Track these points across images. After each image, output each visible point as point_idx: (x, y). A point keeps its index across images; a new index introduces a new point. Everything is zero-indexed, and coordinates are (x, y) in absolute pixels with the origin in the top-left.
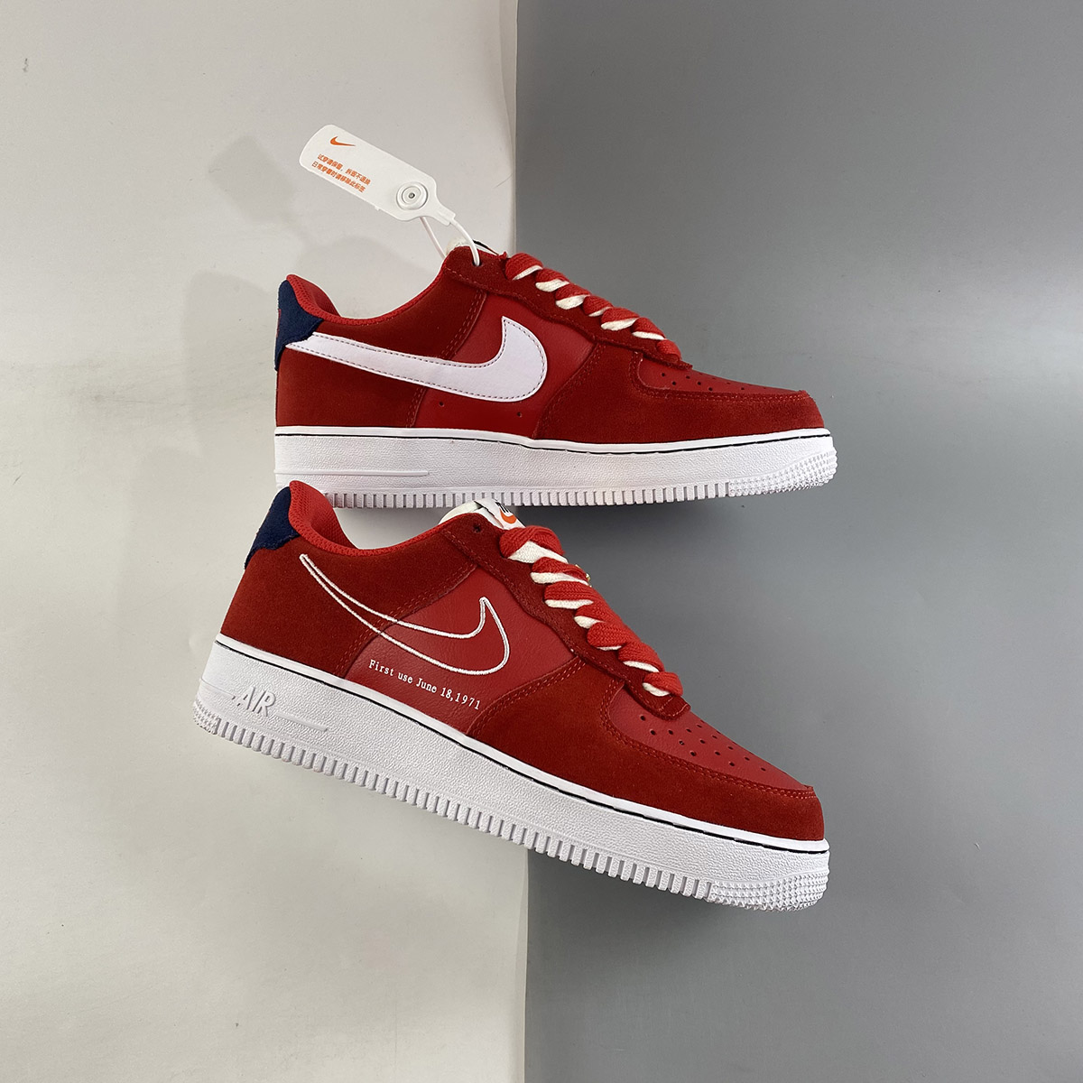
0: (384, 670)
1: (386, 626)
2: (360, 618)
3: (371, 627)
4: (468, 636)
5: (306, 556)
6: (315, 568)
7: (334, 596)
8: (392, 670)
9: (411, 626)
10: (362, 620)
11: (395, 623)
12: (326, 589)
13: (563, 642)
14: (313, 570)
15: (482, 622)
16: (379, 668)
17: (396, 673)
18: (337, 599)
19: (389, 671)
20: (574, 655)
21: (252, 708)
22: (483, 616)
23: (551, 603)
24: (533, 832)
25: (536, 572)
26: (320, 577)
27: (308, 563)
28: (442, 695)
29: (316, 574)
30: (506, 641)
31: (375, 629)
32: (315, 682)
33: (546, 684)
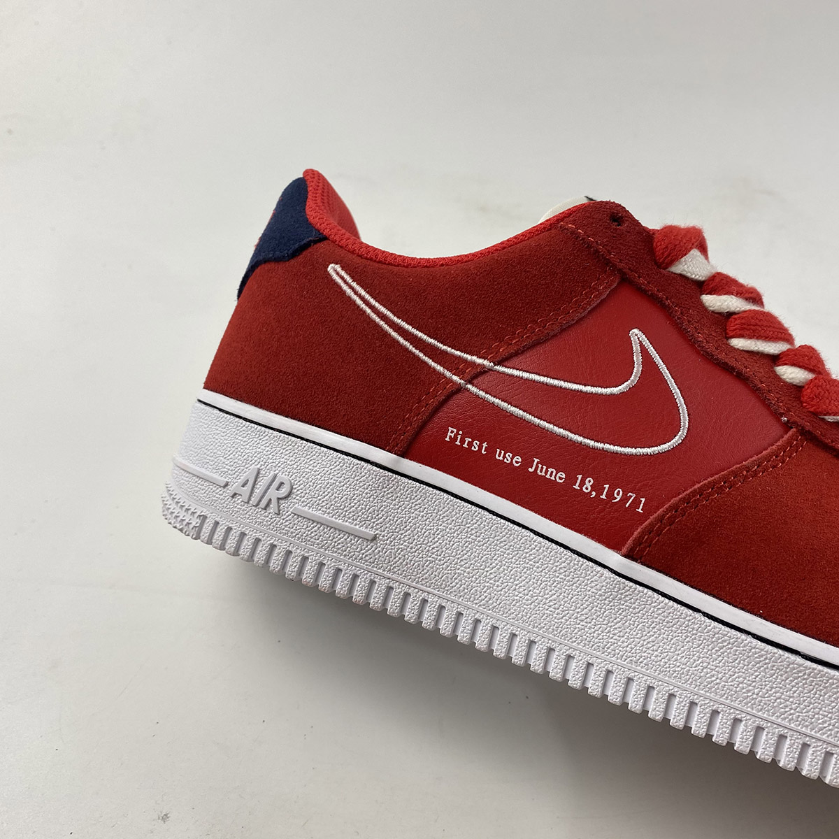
0: (470, 444)
1: (476, 374)
2: (430, 362)
3: (448, 374)
4: (615, 390)
5: (338, 268)
6: (354, 284)
7: (386, 327)
8: (485, 445)
9: (516, 373)
10: (433, 364)
11: (490, 370)
12: (374, 316)
13: (768, 407)
14: (351, 287)
15: (637, 369)
16: (462, 441)
17: (491, 451)
18: (390, 331)
19: (480, 447)
20: (787, 427)
21: (254, 500)
22: (638, 359)
23: (739, 343)
25: (710, 293)
26: (362, 298)
27: (342, 278)
28: (576, 487)
29: (356, 293)
30: (680, 400)
31: (455, 378)
32: (356, 461)
33: (756, 473)
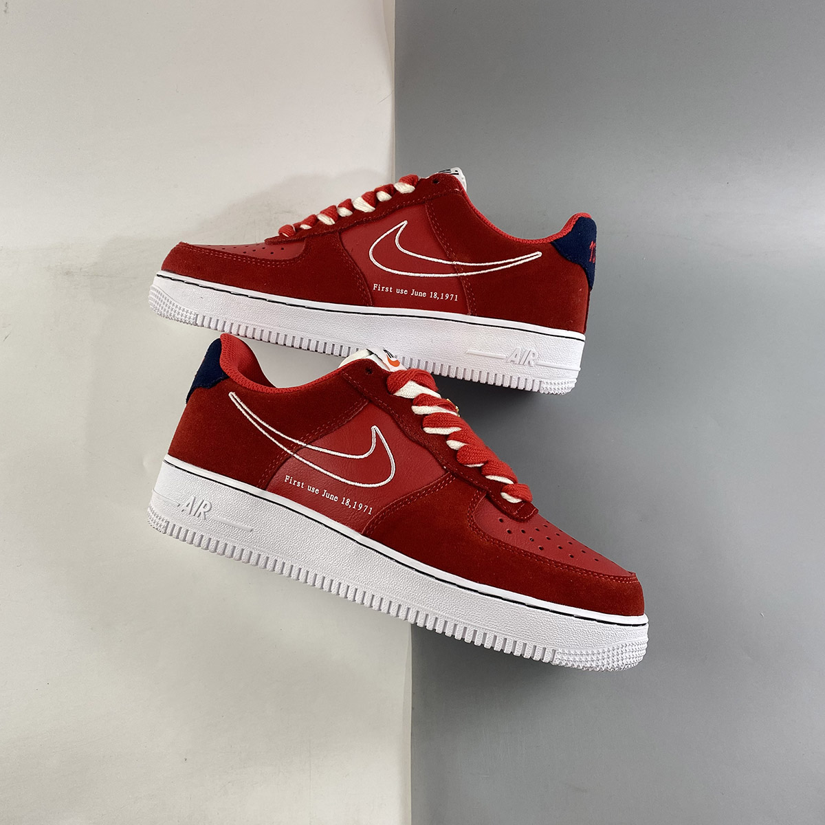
0: (296, 483)
1: (297, 449)
2: (277, 443)
3: (285, 449)
4: (362, 457)
5: (234, 394)
6: (241, 403)
7: (256, 425)
8: (303, 484)
9: (317, 449)
10: (279, 445)
11: (305, 447)
12: (250, 420)
13: (438, 461)
14: (240, 405)
15: (374, 445)
16: (293, 482)
17: (306, 487)
18: (258, 427)
19: (301, 485)
20: (446, 471)
21: (193, 513)
22: (374, 441)
23: (428, 430)
24: (415, 610)
25: (416, 405)
26: (245, 411)
27: (235, 399)
28: (343, 503)
29: (242, 407)
30: (392, 461)
31: (289, 451)
32: (242, 493)
33: (424, 494)
